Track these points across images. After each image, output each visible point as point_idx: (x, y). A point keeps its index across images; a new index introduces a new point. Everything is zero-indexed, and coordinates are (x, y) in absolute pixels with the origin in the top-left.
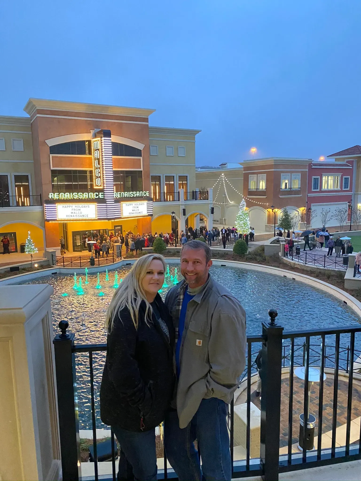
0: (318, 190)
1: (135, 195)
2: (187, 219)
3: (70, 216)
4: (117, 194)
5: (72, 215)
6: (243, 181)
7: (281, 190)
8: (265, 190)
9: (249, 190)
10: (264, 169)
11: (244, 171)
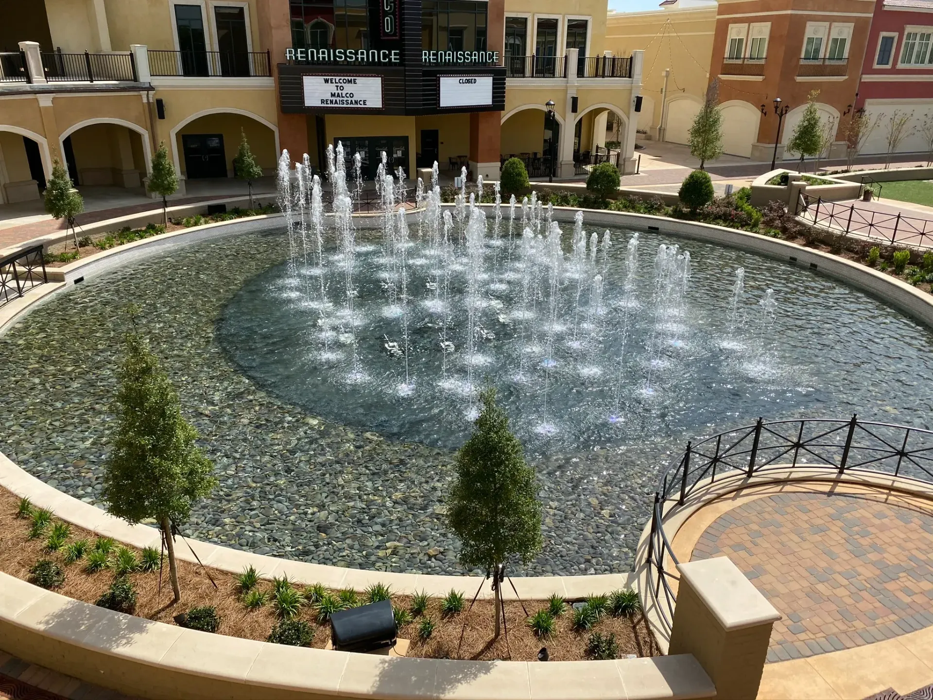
0: (889, 67)
1: (468, 59)
2: (580, 121)
3: (329, 102)
4: (429, 55)
5: (334, 99)
6: (713, 38)
7: (802, 62)
8: (763, 62)
9: (725, 62)
10: (768, 11)
11: (719, 14)
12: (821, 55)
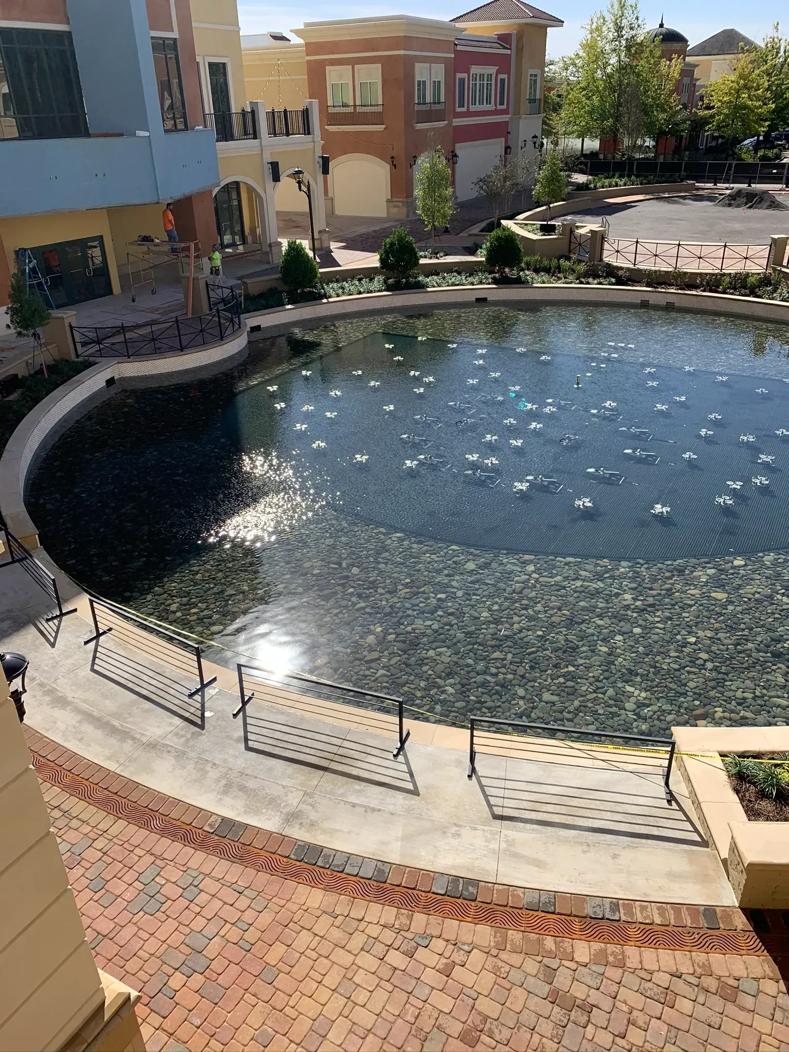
0: (465, 109)
6: (307, 84)
7: (417, 108)
8: (380, 109)
9: (331, 110)
10: (373, 51)
11: (307, 55)
12: (428, 100)
